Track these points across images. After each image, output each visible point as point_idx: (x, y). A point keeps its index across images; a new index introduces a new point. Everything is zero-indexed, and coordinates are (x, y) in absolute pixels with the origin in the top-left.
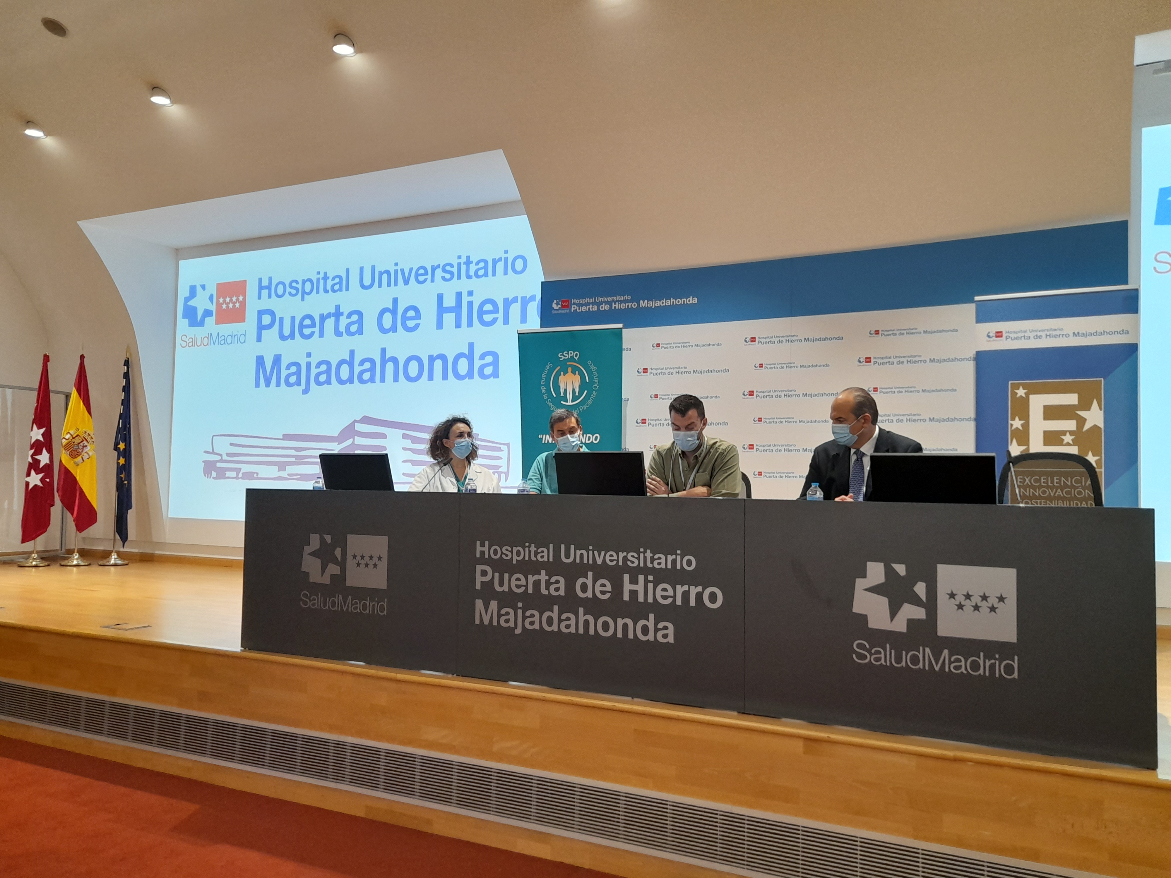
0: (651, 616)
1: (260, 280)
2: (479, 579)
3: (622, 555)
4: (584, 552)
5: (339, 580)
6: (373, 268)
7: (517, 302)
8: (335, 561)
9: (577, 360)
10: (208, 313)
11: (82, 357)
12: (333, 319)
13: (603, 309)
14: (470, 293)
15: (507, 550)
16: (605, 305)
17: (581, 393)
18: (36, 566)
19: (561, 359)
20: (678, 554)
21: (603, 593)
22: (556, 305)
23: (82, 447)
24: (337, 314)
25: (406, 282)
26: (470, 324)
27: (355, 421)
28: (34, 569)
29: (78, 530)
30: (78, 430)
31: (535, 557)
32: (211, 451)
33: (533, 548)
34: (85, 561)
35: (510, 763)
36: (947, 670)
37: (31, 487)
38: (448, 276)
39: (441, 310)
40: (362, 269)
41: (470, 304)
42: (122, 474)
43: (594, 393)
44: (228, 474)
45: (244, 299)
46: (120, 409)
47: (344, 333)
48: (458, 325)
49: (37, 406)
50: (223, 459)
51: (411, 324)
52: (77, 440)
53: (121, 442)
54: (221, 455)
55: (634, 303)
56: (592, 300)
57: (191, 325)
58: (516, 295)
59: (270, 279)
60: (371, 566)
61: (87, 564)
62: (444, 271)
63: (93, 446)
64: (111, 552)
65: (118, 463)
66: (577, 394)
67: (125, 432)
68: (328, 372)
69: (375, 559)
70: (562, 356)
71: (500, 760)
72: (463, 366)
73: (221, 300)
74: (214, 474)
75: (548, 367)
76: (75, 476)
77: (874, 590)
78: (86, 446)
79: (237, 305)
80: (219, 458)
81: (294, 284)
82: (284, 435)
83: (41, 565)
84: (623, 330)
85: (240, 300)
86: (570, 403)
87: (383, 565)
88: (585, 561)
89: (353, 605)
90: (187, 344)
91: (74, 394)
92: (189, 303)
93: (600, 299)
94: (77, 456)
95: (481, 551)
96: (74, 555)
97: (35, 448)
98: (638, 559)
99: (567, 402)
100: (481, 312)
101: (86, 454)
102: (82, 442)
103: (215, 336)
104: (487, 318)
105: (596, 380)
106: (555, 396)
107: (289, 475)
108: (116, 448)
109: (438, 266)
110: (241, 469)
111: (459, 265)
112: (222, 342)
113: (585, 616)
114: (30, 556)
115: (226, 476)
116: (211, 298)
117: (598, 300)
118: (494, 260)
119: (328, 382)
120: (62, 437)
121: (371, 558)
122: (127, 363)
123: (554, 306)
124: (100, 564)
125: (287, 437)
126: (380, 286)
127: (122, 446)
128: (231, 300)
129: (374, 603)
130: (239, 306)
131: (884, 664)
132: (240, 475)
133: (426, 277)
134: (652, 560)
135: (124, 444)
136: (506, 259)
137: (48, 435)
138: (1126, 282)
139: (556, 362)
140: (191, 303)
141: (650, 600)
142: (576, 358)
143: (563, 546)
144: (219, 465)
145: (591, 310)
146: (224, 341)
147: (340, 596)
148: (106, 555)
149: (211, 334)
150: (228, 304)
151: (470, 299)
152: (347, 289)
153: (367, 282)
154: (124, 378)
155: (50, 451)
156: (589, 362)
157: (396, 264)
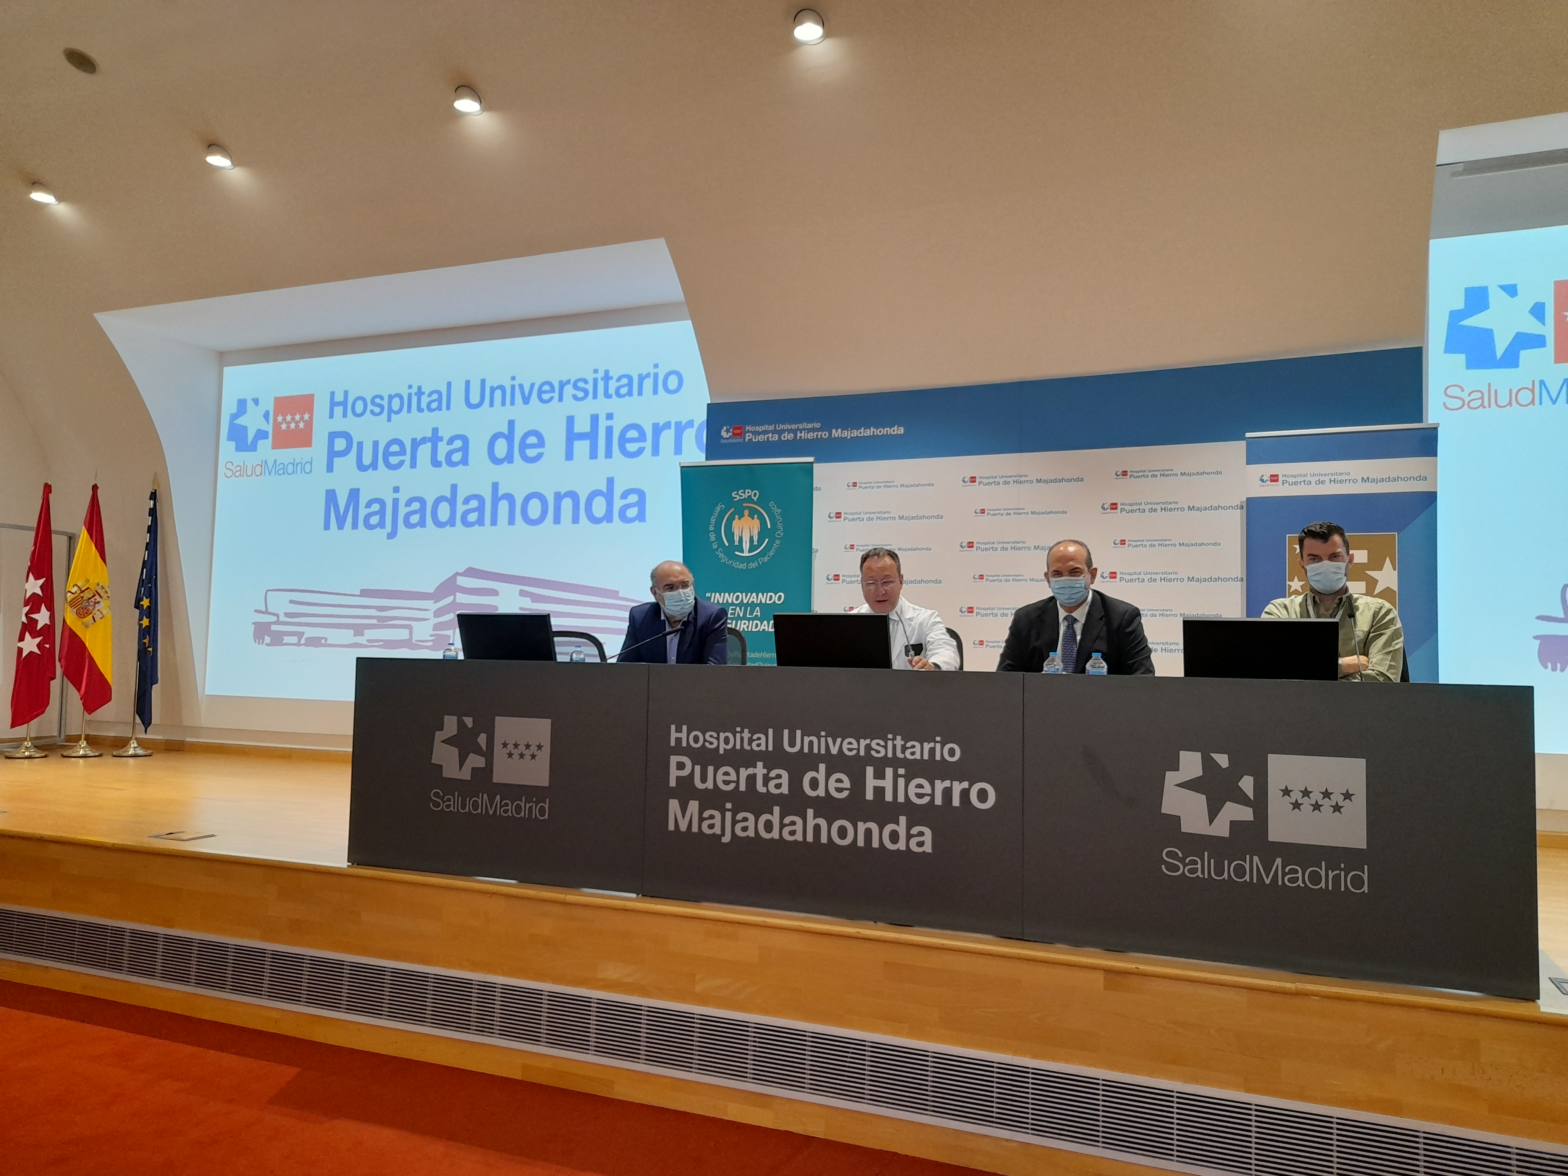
0: (903, 820)
1: (333, 394)
2: (674, 774)
3: (863, 743)
4: (814, 739)
5: (483, 775)
6: (483, 382)
7: (670, 428)
8: (478, 751)
9: (756, 500)
10: (261, 434)
11: (95, 488)
12: (429, 445)
13: (786, 439)
14: (610, 416)
15: (711, 736)
16: (788, 434)
17: (760, 542)
18: (29, 757)
19: (735, 500)
20: (938, 742)
21: (839, 790)
22: (726, 433)
23: (93, 604)
24: (435, 438)
25: (526, 400)
26: (609, 454)
27: (457, 574)
28: (26, 761)
29: (87, 711)
30: (87, 581)
31: (749, 745)
32: (264, 610)
33: (746, 734)
34: (94, 750)
35: (719, 1006)
36: (1280, 883)
37: (24, 654)
38: (580, 394)
39: (572, 436)
40: (468, 383)
41: (609, 430)
42: (146, 638)
43: (778, 542)
44: (287, 639)
45: (311, 418)
46: (141, 554)
47: (444, 463)
48: (593, 455)
49: (35, 549)
50: (281, 620)
51: (531, 453)
52: (87, 595)
53: (144, 597)
54: (277, 615)
55: (825, 432)
56: (771, 428)
57: (238, 449)
58: (667, 420)
59: (346, 393)
60: (527, 757)
61: (97, 754)
62: (576, 387)
63: (108, 602)
64: (131, 739)
65: (140, 625)
66: (755, 543)
67: (150, 585)
68: (422, 511)
69: (533, 749)
70: (737, 496)
71: (705, 1002)
72: (599, 507)
73: (280, 419)
74: (267, 640)
75: (718, 508)
76: (84, 640)
77: (1189, 785)
78: (98, 602)
79: (302, 425)
80: (274, 619)
81: (378, 401)
82: (362, 591)
83: (37, 755)
84: (815, 465)
85: (305, 419)
86: (746, 554)
87: (545, 756)
88: (816, 751)
89: (503, 806)
90: (234, 474)
91: (84, 535)
92: (236, 422)
93: (782, 427)
94: (86, 615)
95: (676, 738)
96: (80, 743)
97: (30, 604)
98: (885, 747)
99: (743, 552)
100: (623, 440)
101: (98, 613)
102: (93, 597)
103: (270, 465)
104: (631, 447)
105: (780, 526)
106: (727, 544)
107: (368, 641)
108: (138, 606)
109: (568, 382)
110: (303, 633)
111: (595, 381)
112: (281, 472)
113: (815, 820)
114: (22, 744)
115: (284, 642)
116: (266, 416)
117: (779, 427)
118: (640, 376)
119: (422, 523)
120: (67, 591)
121: (528, 746)
122: (153, 496)
123: (724, 434)
124: (114, 754)
125: (365, 593)
126: (492, 404)
127: (145, 603)
128: (293, 419)
129: (531, 804)
130: (304, 426)
131: (1201, 876)
132: (303, 641)
133: (552, 395)
134: (904, 749)
135: (148, 600)
136: (656, 376)
137: (48, 588)
138: (1420, 420)
139: (730, 503)
140: (240, 421)
141: (901, 799)
142: (755, 499)
143: (786, 732)
144: (274, 628)
145: (770, 439)
146: (282, 470)
147: (485, 795)
148: (121, 743)
149: (266, 461)
150: (289, 423)
151: (609, 423)
152: (448, 408)
153: (475, 399)
154: (149, 515)
155: (51, 608)
156: (771, 504)
157: (513, 378)
